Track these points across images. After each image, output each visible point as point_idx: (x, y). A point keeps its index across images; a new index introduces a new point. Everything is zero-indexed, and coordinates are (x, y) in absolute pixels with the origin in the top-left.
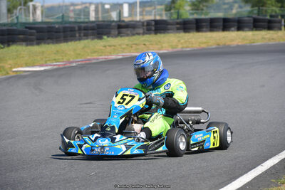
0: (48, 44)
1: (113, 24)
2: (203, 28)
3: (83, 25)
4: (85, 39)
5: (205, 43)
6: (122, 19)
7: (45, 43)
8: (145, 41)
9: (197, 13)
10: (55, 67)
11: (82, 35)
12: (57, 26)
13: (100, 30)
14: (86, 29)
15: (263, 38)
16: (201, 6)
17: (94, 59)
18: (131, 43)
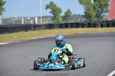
0: (6, 33)
1: (32, 25)
2: (68, 27)
3: (20, 26)
4: (21, 31)
5: (69, 33)
6: (35, 23)
7: (4, 33)
8: (45, 32)
9: (65, 21)
10: (9, 43)
11: (20, 30)
12: (9, 27)
13: (27, 28)
14: (21, 27)
15: (92, 31)
16: (66, 18)
17: (25, 39)
18: (39, 33)
